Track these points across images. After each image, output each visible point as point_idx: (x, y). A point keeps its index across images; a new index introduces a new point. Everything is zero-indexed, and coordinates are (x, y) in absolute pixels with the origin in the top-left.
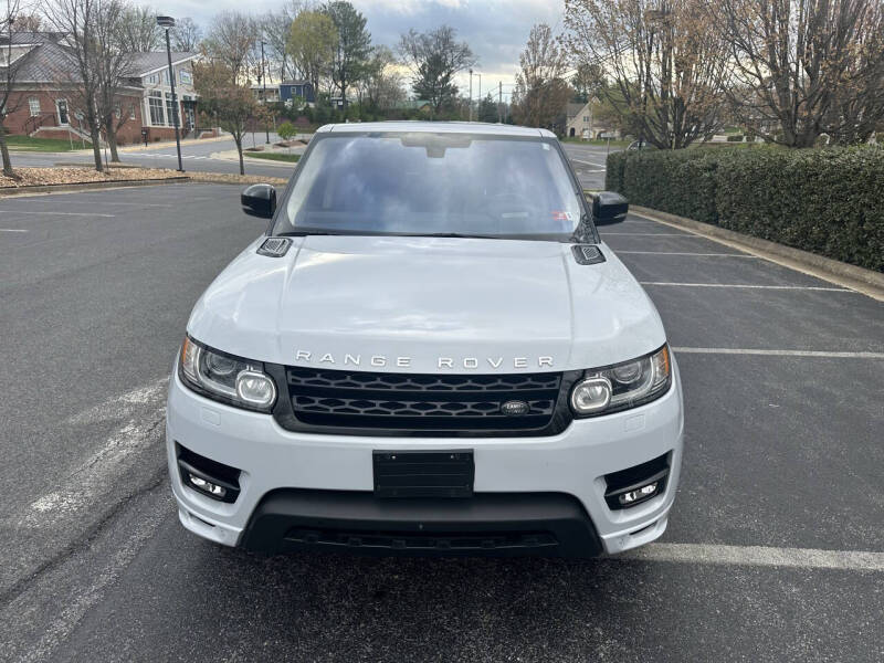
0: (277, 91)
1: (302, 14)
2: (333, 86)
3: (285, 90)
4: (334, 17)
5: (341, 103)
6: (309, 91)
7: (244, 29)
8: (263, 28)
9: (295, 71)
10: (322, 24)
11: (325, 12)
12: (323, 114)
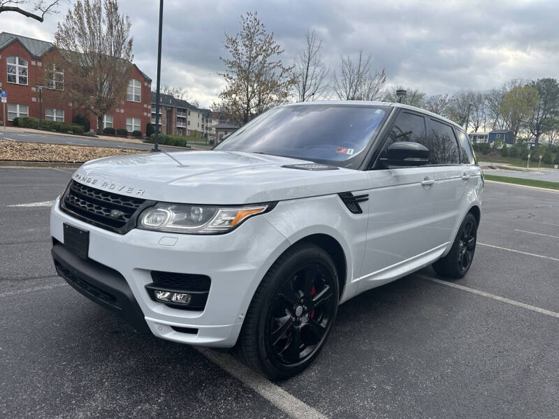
0: (486, 136)
1: (515, 88)
2: (531, 135)
3: (492, 136)
4: (539, 89)
5: (533, 145)
6: (510, 136)
7: (473, 99)
8: (486, 98)
9: (503, 124)
10: (529, 94)
11: (533, 86)
12: (515, 151)
